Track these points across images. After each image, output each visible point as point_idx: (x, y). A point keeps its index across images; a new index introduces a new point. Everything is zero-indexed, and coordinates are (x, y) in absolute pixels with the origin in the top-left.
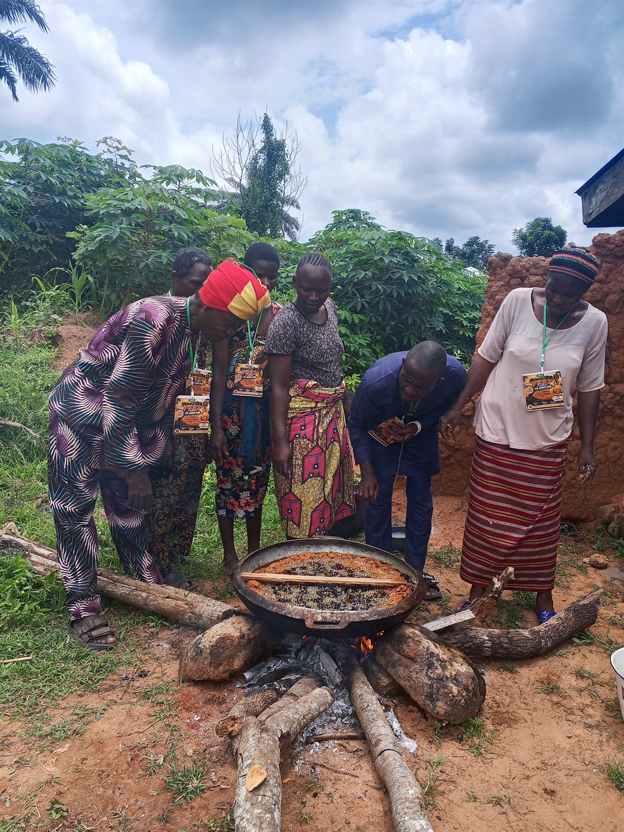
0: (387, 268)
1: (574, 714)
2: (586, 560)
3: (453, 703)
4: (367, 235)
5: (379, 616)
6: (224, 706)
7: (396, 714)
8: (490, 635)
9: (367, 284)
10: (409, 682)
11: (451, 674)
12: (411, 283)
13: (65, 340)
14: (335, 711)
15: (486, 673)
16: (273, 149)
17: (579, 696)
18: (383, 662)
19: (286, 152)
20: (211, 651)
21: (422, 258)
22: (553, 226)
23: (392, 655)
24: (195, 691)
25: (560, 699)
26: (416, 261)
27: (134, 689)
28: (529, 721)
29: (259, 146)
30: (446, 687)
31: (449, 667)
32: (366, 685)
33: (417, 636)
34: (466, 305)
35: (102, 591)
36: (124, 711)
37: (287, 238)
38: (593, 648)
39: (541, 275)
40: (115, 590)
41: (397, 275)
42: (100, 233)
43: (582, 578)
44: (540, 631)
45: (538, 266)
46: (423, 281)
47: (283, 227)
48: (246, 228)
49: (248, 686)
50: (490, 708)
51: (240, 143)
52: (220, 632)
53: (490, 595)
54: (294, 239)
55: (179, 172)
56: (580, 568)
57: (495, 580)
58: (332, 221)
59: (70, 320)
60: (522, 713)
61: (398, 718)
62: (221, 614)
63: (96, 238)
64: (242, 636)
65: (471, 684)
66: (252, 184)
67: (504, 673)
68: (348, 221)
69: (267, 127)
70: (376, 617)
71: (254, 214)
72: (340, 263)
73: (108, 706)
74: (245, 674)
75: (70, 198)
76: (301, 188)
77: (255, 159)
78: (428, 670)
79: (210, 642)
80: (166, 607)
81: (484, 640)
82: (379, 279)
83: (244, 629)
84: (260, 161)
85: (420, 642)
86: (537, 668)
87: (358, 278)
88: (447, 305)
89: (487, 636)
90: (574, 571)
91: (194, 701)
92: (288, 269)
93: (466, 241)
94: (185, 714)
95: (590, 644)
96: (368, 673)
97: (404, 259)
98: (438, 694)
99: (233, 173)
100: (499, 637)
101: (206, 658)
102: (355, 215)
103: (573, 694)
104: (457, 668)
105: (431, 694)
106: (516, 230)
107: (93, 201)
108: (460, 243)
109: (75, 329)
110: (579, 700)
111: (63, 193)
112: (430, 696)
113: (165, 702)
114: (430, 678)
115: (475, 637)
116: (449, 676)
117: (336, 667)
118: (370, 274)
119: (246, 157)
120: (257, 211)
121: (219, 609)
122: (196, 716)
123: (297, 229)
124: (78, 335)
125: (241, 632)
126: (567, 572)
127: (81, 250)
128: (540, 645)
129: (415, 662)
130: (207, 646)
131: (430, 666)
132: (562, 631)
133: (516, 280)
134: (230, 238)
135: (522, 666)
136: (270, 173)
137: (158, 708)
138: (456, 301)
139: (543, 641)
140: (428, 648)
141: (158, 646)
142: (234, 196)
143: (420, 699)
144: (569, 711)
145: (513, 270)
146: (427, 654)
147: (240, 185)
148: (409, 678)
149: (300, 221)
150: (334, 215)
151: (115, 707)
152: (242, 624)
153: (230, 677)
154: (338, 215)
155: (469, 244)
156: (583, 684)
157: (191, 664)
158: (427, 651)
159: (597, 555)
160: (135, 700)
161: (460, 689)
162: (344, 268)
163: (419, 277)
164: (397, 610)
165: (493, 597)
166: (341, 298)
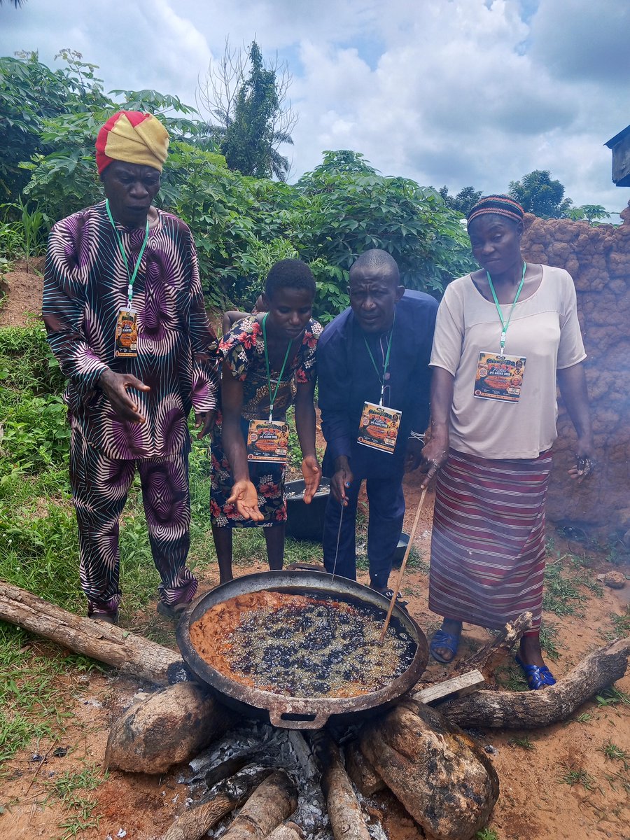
0: (383, 220)
1: (607, 820)
2: (601, 576)
3: (460, 820)
4: (362, 180)
5: (368, 704)
6: (159, 812)
7: (385, 829)
8: (502, 702)
9: (360, 237)
10: (404, 790)
11: (458, 778)
12: (410, 238)
13: (12, 290)
14: (306, 821)
15: (496, 751)
16: (262, 82)
17: (611, 788)
18: (370, 756)
19: (276, 85)
20: (146, 737)
21: (421, 208)
22: (551, 180)
23: (382, 750)
24: (123, 786)
25: (589, 793)
26: (414, 213)
27: (46, 778)
28: (552, 830)
29: (248, 77)
30: (451, 799)
31: (456, 768)
32: (348, 791)
33: (417, 726)
34: (465, 263)
35: (21, 623)
36: (26, 817)
37: (275, 179)
38: (621, 710)
39: (568, 242)
40: (37, 625)
41: (394, 229)
42: (54, 165)
43: (597, 602)
44: (560, 692)
45: (565, 230)
46: (423, 236)
47: (272, 167)
48: (226, 166)
49: (195, 782)
50: (503, 809)
51: (228, 73)
52: (158, 711)
53: (501, 645)
54: (282, 180)
55: (152, 99)
56: (594, 588)
57: (509, 627)
58: (321, 162)
59: (21, 266)
60: (543, 818)
61: (387, 834)
62: (166, 667)
63: (49, 170)
64: (188, 717)
65: (484, 790)
66: (239, 117)
67: (517, 749)
68: (340, 163)
69: (255, 55)
70: (364, 707)
71: (241, 152)
72: (331, 211)
73: (7, 807)
74: (191, 764)
75: (27, 123)
76: (292, 125)
77: (243, 91)
78: (429, 775)
79: (145, 724)
80: (99, 652)
81: (495, 709)
82: (373, 232)
83: (191, 707)
84: (248, 94)
85: (420, 735)
86: (556, 741)
87: (350, 229)
88: (445, 263)
89: (499, 703)
90: (588, 593)
91: (121, 804)
92: (272, 213)
93: (459, 192)
94: (107, 826)
95: (617, 704)
96: (351, 770)
97: (403, 210)
98: (441, 808)
99: (219, 106)
100: (513, 703)
101: (139, 745)
102: (347, 157)
103: (603, 784)
104: (467, 767)
105: (432, 809)
106: (512, 182)
107: (52, 129)
108: (453, 193)
109: (23, 277)
110: (611, 795)
111: (20, 117)
112: (431, 812)
113: (82, 804)
114: (431, 787)
115: (484, 706)
116: (455, 782)
117: (309, 752)
118: (363, 225)
119: (234, 88)
120: (243, 148)
121: (164, 660)
122: (121, 830)
123: (286, 169)
124: (27, 284)
125: (186, 711)
126: (581, 595)
127: (31, 185)
128: (560, 711)
129: (413, 763)
130: (141, 729)
131: (432, 768)
132: (586, 690)
133: (538, 246)
134: (207, 176)
135: (537, 739)
136: (257, 107)
137: (71, 814)
138: (455, 260)
139: (564, 706)
140: (430, 744)
141: (86, 704)
142: (220, 131)
143: (419, 815)
144: (600, 813)
145: (536, 234)
146: (429, 752)
147: (228, 120)
148: (405, 785)
149: (289, 161)
150: (324, 155)
151: (16, 809)
152: (188, 700)
153: (169, 771)
154: (329, 155)
155: (463, 195)
156: (614, 768)
157: (120, 750)
158: (429, 747)
159: (613, 572)
160: (43, 797)
161: (469, 801)
162: (335, 217)
163: (419, 232)
164: (392, 693)
165: (505, 648)
166: (331, 251)
